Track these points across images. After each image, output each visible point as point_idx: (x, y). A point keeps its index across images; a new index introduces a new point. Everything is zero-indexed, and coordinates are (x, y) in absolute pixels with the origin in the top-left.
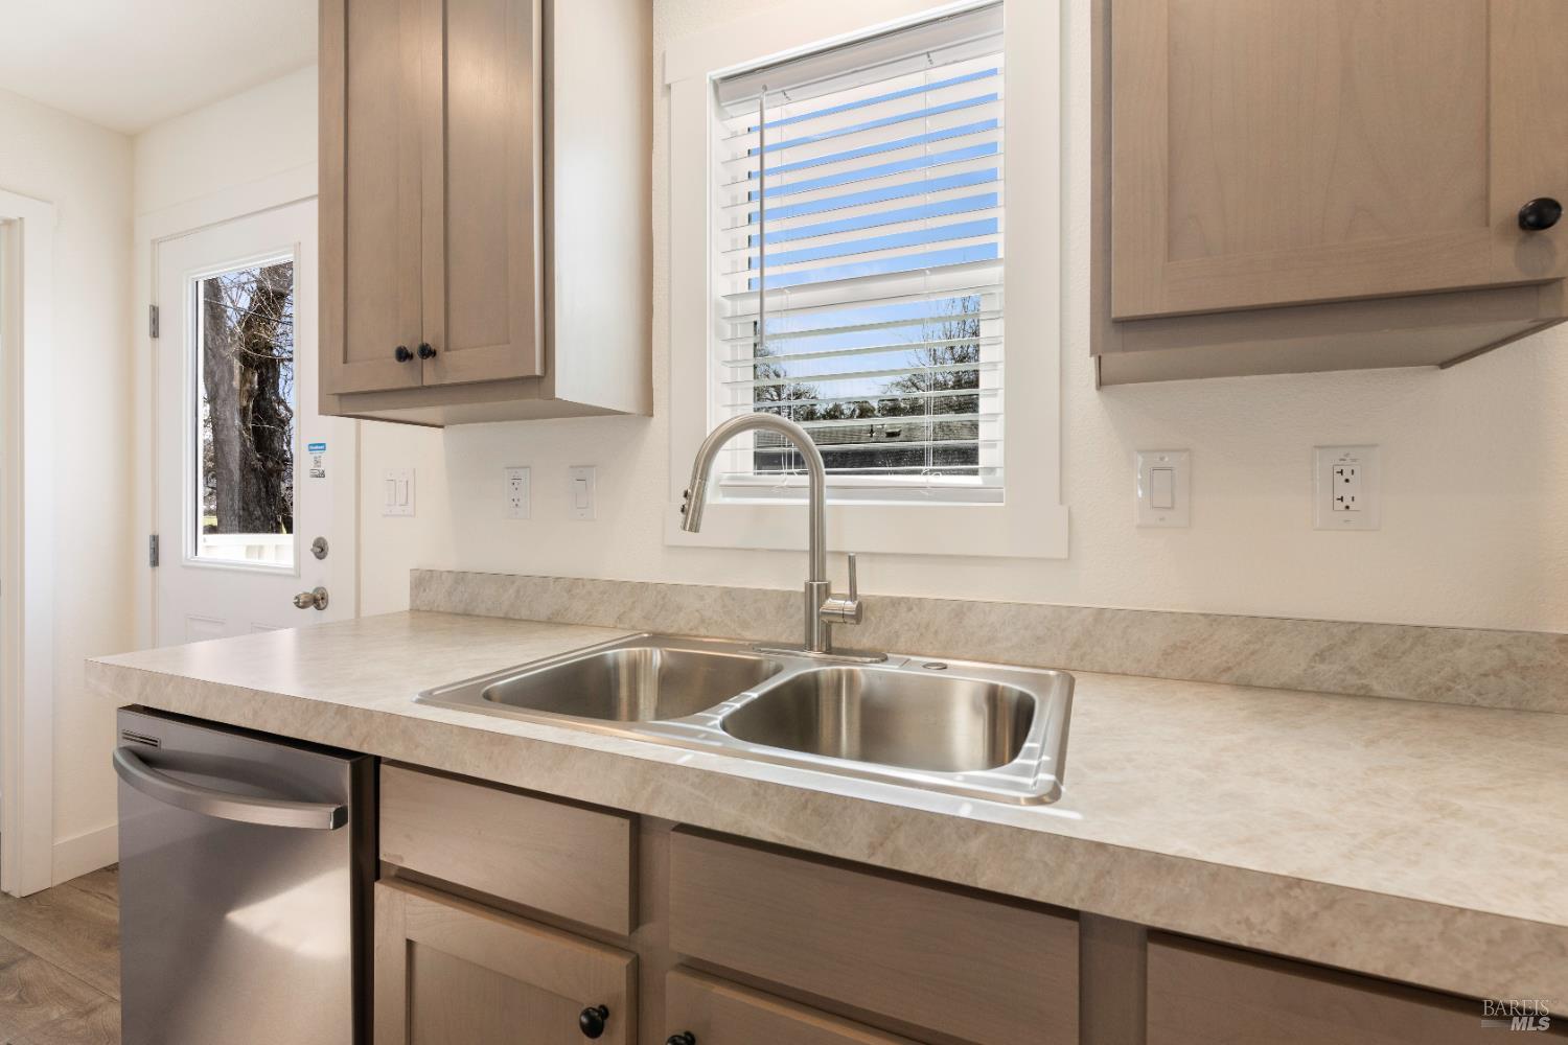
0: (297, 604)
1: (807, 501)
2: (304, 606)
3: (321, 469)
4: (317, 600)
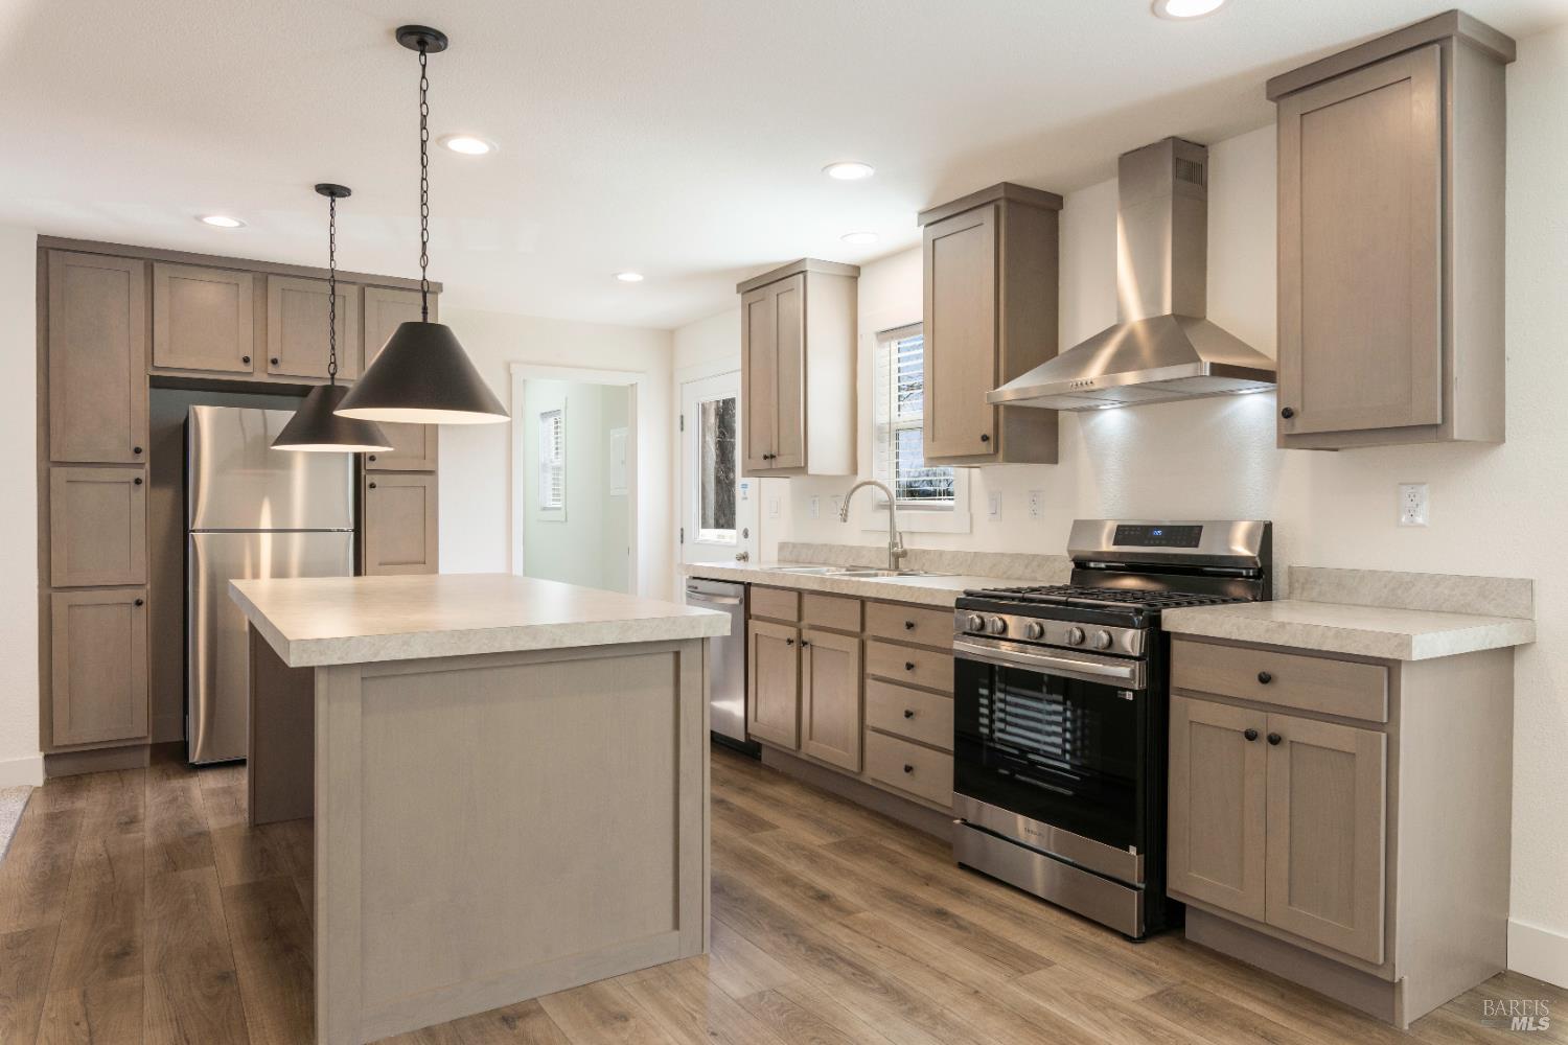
1: (888, 511)
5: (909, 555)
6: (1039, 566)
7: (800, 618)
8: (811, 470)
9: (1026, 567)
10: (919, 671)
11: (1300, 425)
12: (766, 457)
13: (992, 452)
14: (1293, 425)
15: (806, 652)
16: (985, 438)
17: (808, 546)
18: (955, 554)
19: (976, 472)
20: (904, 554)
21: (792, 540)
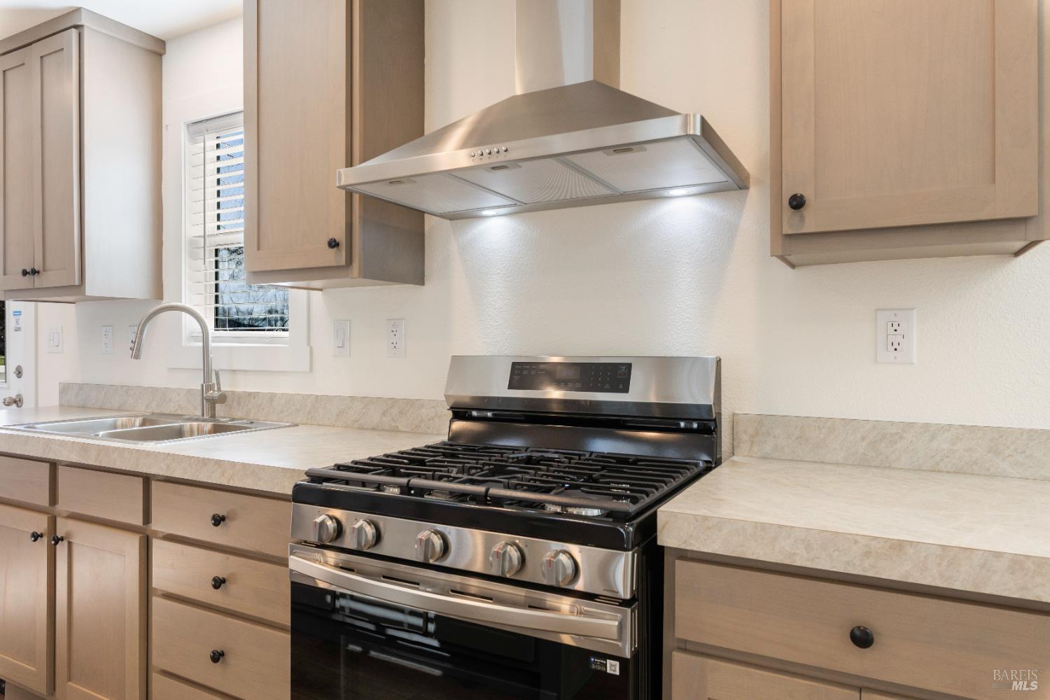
0: (4, 403)
1: (201, 344)
2: (8, 404)
3: (19, 326)
4: (17, 402)
5: (229, 400)
6: (401, 413)
7: (53, 499)
8: (90, 290)
9: (384, 414)
10: (232, 588)
11: (812, 221)
12: (25, 273)
13: (343, 263)
14: (802, 219)
15: (62, 550)
16: (333, 244)
17: (99, 387)
18: (290, 398)
19: (316, 295)
20: (223, 398)
21: (79, 380)
